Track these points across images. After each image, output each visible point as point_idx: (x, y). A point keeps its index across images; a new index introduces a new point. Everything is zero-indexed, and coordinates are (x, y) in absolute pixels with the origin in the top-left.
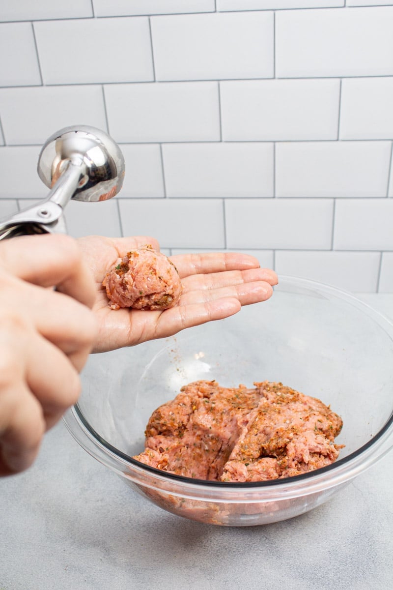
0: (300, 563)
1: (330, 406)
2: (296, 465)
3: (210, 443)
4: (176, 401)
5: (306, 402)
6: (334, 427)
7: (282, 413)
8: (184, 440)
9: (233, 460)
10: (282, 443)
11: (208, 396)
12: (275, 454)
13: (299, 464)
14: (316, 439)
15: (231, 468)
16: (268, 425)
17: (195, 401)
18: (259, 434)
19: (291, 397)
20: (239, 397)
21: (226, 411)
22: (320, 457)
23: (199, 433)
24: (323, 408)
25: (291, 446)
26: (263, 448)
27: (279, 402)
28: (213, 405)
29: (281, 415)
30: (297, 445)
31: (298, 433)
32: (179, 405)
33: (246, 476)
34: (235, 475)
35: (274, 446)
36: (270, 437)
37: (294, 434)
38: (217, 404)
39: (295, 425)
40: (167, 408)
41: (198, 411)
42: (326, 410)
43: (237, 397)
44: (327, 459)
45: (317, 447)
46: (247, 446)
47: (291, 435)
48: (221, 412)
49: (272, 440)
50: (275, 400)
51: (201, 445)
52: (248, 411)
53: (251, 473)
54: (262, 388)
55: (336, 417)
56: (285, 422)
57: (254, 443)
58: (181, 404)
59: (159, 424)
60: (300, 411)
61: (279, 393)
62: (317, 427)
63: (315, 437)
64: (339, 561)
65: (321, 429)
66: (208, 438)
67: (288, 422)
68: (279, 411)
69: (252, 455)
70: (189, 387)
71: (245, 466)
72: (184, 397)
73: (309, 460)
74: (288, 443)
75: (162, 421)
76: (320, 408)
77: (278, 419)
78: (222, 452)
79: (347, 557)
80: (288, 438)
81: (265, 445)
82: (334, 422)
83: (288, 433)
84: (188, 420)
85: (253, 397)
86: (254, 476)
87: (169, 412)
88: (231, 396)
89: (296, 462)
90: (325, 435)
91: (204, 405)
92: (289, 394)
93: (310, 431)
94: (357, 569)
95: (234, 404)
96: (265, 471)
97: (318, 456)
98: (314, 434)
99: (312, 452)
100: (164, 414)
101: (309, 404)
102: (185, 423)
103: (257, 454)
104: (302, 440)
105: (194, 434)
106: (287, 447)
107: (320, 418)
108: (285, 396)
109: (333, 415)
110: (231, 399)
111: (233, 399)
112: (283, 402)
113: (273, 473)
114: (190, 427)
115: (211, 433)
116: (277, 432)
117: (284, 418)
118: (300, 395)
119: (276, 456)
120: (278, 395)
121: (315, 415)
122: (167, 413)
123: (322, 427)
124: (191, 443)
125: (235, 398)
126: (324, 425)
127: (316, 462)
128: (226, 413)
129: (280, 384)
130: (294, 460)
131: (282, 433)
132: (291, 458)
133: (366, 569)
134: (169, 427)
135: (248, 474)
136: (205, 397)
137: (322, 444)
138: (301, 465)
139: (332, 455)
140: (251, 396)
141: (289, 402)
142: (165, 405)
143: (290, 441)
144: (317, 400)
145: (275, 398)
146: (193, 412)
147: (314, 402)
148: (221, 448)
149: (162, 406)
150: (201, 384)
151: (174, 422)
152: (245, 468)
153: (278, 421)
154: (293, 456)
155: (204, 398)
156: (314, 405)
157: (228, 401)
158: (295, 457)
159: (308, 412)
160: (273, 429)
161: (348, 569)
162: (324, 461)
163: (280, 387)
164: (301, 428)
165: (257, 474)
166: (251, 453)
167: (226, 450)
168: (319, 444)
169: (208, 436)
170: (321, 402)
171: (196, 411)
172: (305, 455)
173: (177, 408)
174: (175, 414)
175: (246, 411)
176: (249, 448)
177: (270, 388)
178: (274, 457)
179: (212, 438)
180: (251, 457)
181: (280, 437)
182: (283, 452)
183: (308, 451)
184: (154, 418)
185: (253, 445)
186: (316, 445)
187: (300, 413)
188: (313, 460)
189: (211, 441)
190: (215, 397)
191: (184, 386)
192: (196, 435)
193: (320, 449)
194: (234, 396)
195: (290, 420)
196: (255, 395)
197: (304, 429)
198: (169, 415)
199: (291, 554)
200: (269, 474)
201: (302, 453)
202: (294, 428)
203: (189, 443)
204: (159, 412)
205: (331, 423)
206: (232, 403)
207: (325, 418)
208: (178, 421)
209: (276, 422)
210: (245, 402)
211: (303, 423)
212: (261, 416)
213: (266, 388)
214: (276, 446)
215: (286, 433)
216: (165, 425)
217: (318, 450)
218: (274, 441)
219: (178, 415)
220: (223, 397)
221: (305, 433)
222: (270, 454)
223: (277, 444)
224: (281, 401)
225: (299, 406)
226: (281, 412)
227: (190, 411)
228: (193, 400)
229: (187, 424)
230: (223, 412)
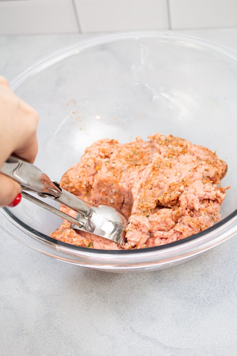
0: (177, 286)
1: (215, 152)
2: (189, 212)
3: (114, 197)
4: (82, 165)
5: (194, 153)
6: (220, 172)
7: (173, 167)
8: (92, 197)
9: (135, 214)
10: (175, 196)
11: (109, 156)
12: (169, 206)
13: (191, 212)
14: (204, 188)
15: (135, 221)
16: (161, 180)
17: (98, 162)
18: (154, 188)
19: (180, 149)
20: (136, 153)
21: (125, 170)
22: (209, 202)
23: (103, 190)
24: (210, 155)
25: (182, 198)
26: (159, 201)
27: (170, 156)
28: (113, 165)
29: (173, 169)
30: (188, 196)
31: (188, 185)
32: (84, 167)
33: (148, 227)
34: (139, 227)
35: (168, 199)
36: (164, 191)
37: (184, 186)
38: (116, 164)
39: (185, 177)
40: (74, 172)
41: (100, 171)
42: (212, 156)
43: (134, 154)
44: (215, 203)
45: (206, 194)
46: (144, 200)
47: (182, 188)
48: (120, 170)
49: (166, 194)
50: (167, 154)
51: (107, 200)
52: (144, 167)
53: (152, 224)
54: (155, 141)
55: (221, 163)
56: (176, 175)
57: (149, 196)
58: (86, 167)
59: (69, 187)
60: (189, 163)
61: (170, 146)
62: (204, 176)
63: (203, 186)
64: (210, 283)
65: (208, 177)
66: (112, 193)
67: (179, 174)
68: (171, 165)
69: (149, 207)
70: (92, 149)
71: (147, 218)
72: (88, 159)
73: (199, 208)
74: (180, 195)
75: (71, 185)
76: (208, 155)
77: (169, 173)
78: (126, 204)
79: (216, 279)
80: (179, 191)
81: (160, 199)
82: (220, 168)
83: (179, 186)
84: (93, 181)
85: (148, 151)
86: (155, 226)
87: (76, 175)
88: (129, 153)
89: (189, 210)
90: (212, 182)
91: (106, 165)
92: (179, 147)
93: (199, 181)
94: (223, 289)
95: (132, 161)
96: (164, 221)
97: (207, 202)
98: (202, 184)
99: (202, 199)
100: (72, 178)
101: (196, 155)
102: (91, 184)
103: (153, 205)
104: (192, 191)
105: (100, 191)
106: (180, 199)
107: (207, 167)
108: (175, 148)
109: (218, 161)
110: (129, 157)
111: (130, 156)
112: (174, 155)
113: (170, 222)
114: (96, 187)
115: (114, 188)
116: (170, 186)
117: (175, 171)
118: (189, 146)
119: (171, 207)
120: (170, 148)
121: (202, 164)
122: (74, 177)
123: (209, 175)
124: (98, 199)
125: (132, 155)
126: (211, 173)
127: (206, 207)
128: (125, 171)
129: (171, 136)
130: (186, 209)
131: (174, 187)
132: (184, 208)
133: (231, 288)
134: (77, 189)
135: (150, 225)
136: (107, 157)
137: (210, 192)
138: (193, 212)
139: (219, 199)
140: (146, 150)
141: (179, 155)
142: (72, 169)
143: (182, 193)
144: (204, 149)
145: (167, 152)
146: (97, 172)
147: (201, 151)
148: (124, 201)
149: (69, 170)
150: (102, 144)
151: (81, 185)
152: (147, 220)
153: (170, 175)
154: (186, 206)
155: (105, 158)
156: (201, 154)
157: (127, 159)
158: (188, 206)
159: (196, 162)
160: (166, 183)
161: (216, 289)
162: (213, 206)
163: (170, 139)
164: (190, 179)
165: (157, 224)
166: (148, 206)
167: (128, 203)
168: (207, 192)
169: (112, 192)
170: (207, 150)
171: (99, 171)
172: (195, 203)
173: (83, 171)
174: (81, 177)
175: (142, 167)
176: (146, 201)
177: (162, 142)
178: (170, 208)
179: (115, 193)
180: (150, 209)
181: (172, 191)
182: (176, 203)
183: (198, 200)
184: (64, 182)
185: (149, 198)
186: (204, 193)
187: (189, 165)
188: (203, 206)
189: (115, 196)
190: (115, 156)
191: (88, 148)
192: (102, 191)
193: (208, 196)
194: (132, 153)
195: (180, 172)
196: (149, 149)
197: (193, 180)
198: (76, 179)
199: (170, 278)
200: (166, 223)
201: (192, 202)
202: (185, 180)
203: (97, 199)
204: (67, 176)
205: (217, 169)
206: (130, 161)
207: (211, 166)
208: (85, 183)
209: (169, 176)
210: (142, 158)
211: (192, 175)
212: (155, 172)
213: (159, 142)
214: (170, 199)
215: (177, 186)
216: (74, 188)
217: (206, 197)
218: (168, 194)
219: (84, 178)
220: (122, 156)
221: (194, 184)
222: (165, 206)
223: (170, 197)
224: (172, 154)
225: (187, 157)
226: (172, 165)
227: (94, 172)
228: (96, 161)
229: (92, 184)
230: (122, 170)
